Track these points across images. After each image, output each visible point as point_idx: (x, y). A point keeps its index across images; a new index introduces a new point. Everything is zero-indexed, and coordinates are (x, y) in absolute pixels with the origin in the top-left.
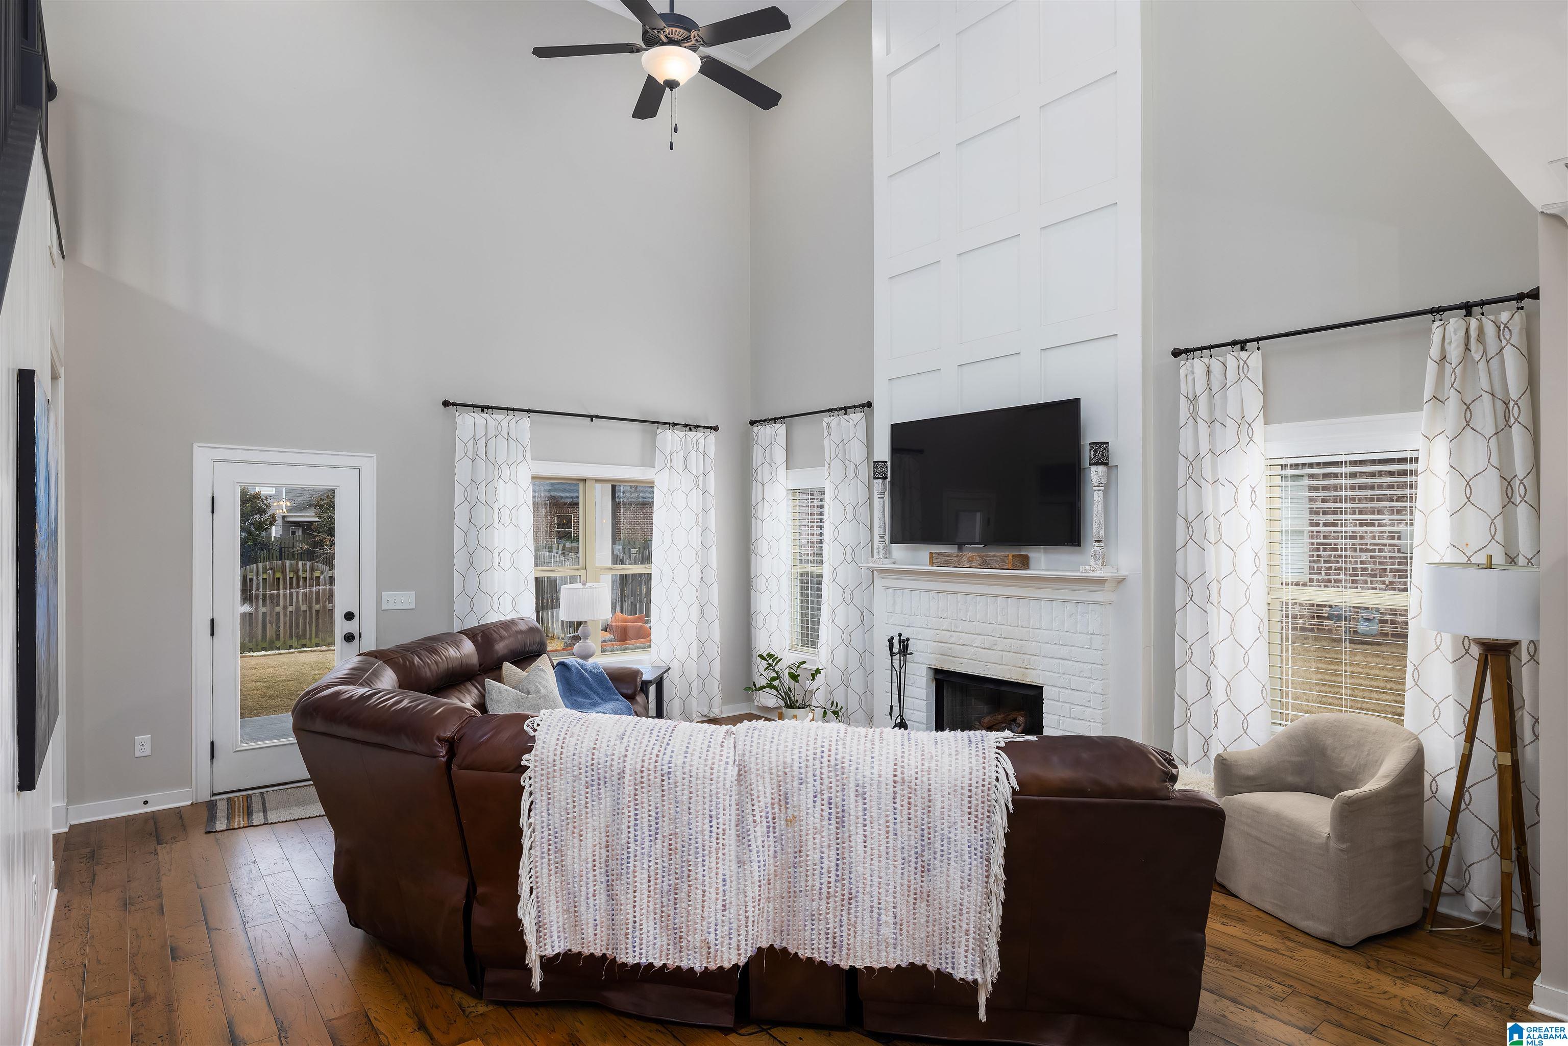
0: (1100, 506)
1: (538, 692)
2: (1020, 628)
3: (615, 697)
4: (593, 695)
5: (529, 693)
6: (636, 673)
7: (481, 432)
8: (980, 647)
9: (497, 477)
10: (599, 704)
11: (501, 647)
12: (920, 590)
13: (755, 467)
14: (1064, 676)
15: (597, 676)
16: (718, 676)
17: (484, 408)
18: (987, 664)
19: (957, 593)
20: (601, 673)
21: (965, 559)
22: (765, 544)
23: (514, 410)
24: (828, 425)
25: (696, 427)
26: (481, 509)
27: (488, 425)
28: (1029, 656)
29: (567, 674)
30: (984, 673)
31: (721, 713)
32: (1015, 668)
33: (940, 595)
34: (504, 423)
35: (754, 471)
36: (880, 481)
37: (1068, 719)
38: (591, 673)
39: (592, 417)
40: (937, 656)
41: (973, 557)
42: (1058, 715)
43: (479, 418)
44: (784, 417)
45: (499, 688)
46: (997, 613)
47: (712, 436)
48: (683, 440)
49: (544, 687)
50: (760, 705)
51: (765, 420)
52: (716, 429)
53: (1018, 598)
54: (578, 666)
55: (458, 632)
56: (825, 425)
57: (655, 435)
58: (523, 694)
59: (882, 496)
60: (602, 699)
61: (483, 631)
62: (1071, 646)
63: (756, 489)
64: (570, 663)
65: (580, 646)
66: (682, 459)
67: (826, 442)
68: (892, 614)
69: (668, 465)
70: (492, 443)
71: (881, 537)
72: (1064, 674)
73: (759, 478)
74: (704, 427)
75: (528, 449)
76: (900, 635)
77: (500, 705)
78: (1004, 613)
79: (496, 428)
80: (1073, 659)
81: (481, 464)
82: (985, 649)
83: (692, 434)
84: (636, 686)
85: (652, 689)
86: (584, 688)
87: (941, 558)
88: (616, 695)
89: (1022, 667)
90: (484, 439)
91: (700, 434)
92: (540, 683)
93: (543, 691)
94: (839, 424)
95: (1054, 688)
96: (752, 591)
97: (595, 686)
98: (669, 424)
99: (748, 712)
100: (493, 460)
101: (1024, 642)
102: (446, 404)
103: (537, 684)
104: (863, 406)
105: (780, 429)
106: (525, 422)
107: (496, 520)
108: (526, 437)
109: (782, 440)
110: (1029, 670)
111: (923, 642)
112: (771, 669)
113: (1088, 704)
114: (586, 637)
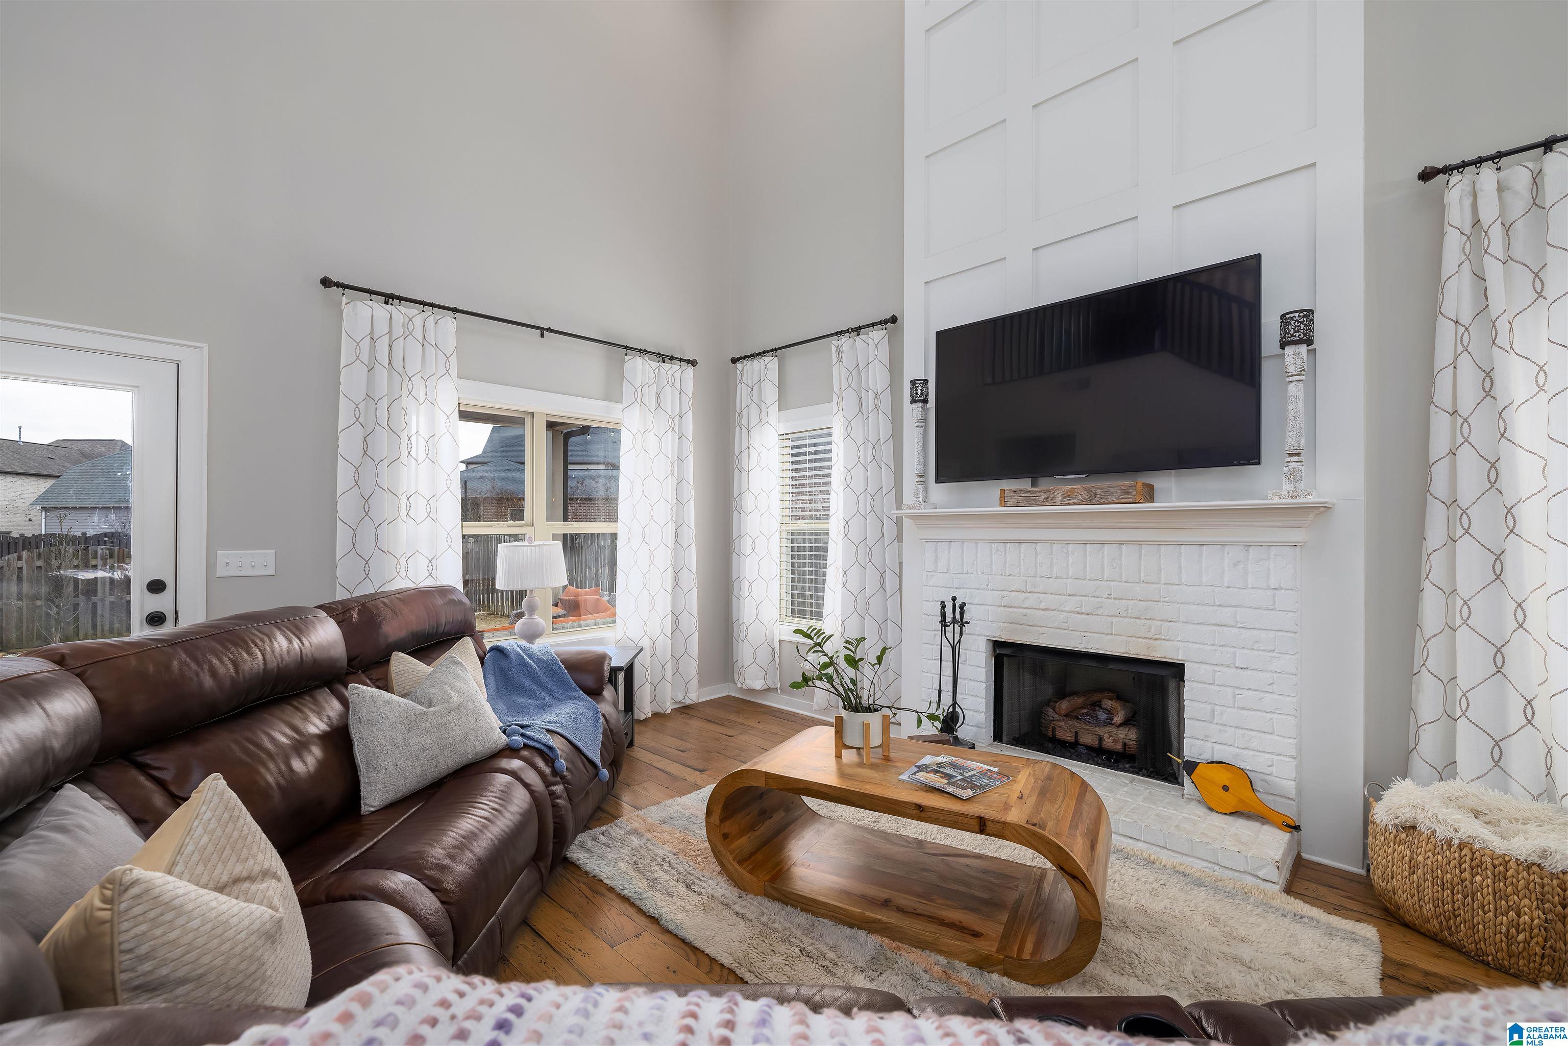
0: (1301, 404)
1: (448, 700)
2: (1144, 585)
3: (573, 694)
4: (542, 693)
5: (430, 704)
6: (602, 658)
7: (382, 328)
8: (1074, 612)
9: (405, 393)
10: (550, 706)
11: (393, 629)
12: (976, 542)
13: (738, 410)
14: (1223, 649)
15: (548, 665)
16: (695, 655)
17: (389, 298)
18: (1086, 634)
19: (1035, 542)
20: (554, 660)
21: (1059, 494)
22: (751, 498)
23: (432, 305)
24: (838, 349)
25: (672, 358)
26: (383, 436)
27: (393, 321)
28: (1159, 623)
29: (504, 664)
30: (1080, 646)
31: (699, 697)
32: (1134, 639)
33: (1008, 545)
34: (418, 321)
35: (737, 415)
36: (920, 405)
37: (1229, 710)
38: (539, 661)
39: (543, 331)
40: (1004, 625)
41: (1073, 491)
42: (1210, 703)
43: (380, 310)
44: (776, 349)
45: (374, 700)
46: (1103, 566)
47: (690, 370)
48: (656, 371)
49: (458, 692)
50: (745, 687)
51: (751, 355)
52: (693, 363)
53: (1140, 544)
54: (520, 652)
55: (316, 607)
56: (834, 349)
57: (623, 362)
58: (419, 707)
59: (922, 424)
60: (555, 698)
61: (363, 605)
62: (1236, 607)
63: (740, 436)
64: (508, 648)
65: (524, 624)
66: (654, 396)
67: (835, 370)
68: (933, 574)
69: (639, 400)
70: (399, 346)
71: (921, 477)
72: (1223, 646)
73: (744, 422)
74: (681, 360)
75: (453, 360)
76: (954, 599)
77: (374, 729)
78: (1115, 565)
79: (406, 326)
80: (1239, 625)
81: (382, 374)
82: (1082, 614)
83: (667, 366)
84: (603, 676)
85: (621, 677)
86: (527, 682)
87: (1019, 495)
88: (575, 691)
89: (1148, 638)
90: (386, 340)
91: (676, 366)
92: (451, 685)
93: (455, 699)
94: (853, 347)
95: (1204, 666)
96: (734, 555)
97: (544, 679)
98: (640, 351)
99: (726, 694)
100: (401, 370)
101: (1150, 603)
102: (326, 282)
103: (446, 687)
104: (886, 322)
105: (771, 362)
106: (449, 323)
107: (404, 453)
108: (450, 342)
109: (773, 375)
110: (1159, 642)
111: (981, 607)
112: (818, 651)
113: (1270, 689)
114: (532, 610)
